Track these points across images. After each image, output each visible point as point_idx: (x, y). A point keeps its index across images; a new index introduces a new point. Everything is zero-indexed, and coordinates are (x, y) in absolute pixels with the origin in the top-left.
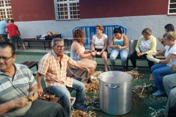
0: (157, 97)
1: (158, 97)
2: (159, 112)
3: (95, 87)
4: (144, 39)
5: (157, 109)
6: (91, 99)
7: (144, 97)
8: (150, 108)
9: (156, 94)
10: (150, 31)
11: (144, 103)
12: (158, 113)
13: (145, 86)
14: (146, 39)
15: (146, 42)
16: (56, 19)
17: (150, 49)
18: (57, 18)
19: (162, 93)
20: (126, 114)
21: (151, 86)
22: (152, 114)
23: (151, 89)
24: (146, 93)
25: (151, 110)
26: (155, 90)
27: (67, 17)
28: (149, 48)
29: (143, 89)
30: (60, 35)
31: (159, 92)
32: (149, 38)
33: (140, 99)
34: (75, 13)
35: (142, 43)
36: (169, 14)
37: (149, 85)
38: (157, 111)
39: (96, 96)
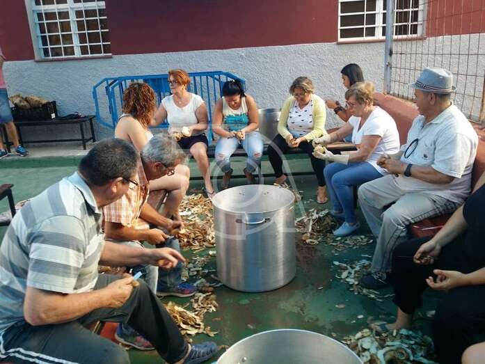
0: (344, 236)
1: (348, 238)
2: (357, 268)
3: (192, 236)
4: (297, 103)
5: (351, 263)
6: (191, 265)
7: (316, 242)
8: (336, 263)
9: (340, 231)
10: (310, 83)
11: (319, 254)
12: (356, 272)
13: (315, 216)
14: (302, 103)
15: (302, 112)
16: (37, 58)
17: (311, 129)
18: (39, 54)
19: (354, 227)
20: (283, 287)
21: (327, 215)
22: (345, 274)
23: (328, 220)
24: (319, 232)
25: (339, 267)
26: (339, 222)
27: (70, 51)
28: (311, 125)
29: (311, 223)
30: (54, 103)
31: (347, 224)
32: (307, 99)
33: (309, 248)
34: (94, 37)
35: (294, 115)
36: (340, 40)
37: (324, 213)
38: (353, 268)
39: (201, 256)
